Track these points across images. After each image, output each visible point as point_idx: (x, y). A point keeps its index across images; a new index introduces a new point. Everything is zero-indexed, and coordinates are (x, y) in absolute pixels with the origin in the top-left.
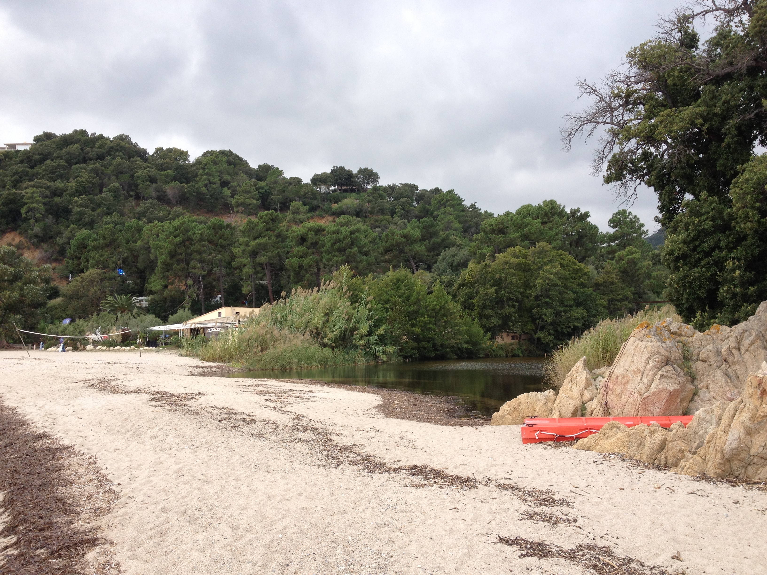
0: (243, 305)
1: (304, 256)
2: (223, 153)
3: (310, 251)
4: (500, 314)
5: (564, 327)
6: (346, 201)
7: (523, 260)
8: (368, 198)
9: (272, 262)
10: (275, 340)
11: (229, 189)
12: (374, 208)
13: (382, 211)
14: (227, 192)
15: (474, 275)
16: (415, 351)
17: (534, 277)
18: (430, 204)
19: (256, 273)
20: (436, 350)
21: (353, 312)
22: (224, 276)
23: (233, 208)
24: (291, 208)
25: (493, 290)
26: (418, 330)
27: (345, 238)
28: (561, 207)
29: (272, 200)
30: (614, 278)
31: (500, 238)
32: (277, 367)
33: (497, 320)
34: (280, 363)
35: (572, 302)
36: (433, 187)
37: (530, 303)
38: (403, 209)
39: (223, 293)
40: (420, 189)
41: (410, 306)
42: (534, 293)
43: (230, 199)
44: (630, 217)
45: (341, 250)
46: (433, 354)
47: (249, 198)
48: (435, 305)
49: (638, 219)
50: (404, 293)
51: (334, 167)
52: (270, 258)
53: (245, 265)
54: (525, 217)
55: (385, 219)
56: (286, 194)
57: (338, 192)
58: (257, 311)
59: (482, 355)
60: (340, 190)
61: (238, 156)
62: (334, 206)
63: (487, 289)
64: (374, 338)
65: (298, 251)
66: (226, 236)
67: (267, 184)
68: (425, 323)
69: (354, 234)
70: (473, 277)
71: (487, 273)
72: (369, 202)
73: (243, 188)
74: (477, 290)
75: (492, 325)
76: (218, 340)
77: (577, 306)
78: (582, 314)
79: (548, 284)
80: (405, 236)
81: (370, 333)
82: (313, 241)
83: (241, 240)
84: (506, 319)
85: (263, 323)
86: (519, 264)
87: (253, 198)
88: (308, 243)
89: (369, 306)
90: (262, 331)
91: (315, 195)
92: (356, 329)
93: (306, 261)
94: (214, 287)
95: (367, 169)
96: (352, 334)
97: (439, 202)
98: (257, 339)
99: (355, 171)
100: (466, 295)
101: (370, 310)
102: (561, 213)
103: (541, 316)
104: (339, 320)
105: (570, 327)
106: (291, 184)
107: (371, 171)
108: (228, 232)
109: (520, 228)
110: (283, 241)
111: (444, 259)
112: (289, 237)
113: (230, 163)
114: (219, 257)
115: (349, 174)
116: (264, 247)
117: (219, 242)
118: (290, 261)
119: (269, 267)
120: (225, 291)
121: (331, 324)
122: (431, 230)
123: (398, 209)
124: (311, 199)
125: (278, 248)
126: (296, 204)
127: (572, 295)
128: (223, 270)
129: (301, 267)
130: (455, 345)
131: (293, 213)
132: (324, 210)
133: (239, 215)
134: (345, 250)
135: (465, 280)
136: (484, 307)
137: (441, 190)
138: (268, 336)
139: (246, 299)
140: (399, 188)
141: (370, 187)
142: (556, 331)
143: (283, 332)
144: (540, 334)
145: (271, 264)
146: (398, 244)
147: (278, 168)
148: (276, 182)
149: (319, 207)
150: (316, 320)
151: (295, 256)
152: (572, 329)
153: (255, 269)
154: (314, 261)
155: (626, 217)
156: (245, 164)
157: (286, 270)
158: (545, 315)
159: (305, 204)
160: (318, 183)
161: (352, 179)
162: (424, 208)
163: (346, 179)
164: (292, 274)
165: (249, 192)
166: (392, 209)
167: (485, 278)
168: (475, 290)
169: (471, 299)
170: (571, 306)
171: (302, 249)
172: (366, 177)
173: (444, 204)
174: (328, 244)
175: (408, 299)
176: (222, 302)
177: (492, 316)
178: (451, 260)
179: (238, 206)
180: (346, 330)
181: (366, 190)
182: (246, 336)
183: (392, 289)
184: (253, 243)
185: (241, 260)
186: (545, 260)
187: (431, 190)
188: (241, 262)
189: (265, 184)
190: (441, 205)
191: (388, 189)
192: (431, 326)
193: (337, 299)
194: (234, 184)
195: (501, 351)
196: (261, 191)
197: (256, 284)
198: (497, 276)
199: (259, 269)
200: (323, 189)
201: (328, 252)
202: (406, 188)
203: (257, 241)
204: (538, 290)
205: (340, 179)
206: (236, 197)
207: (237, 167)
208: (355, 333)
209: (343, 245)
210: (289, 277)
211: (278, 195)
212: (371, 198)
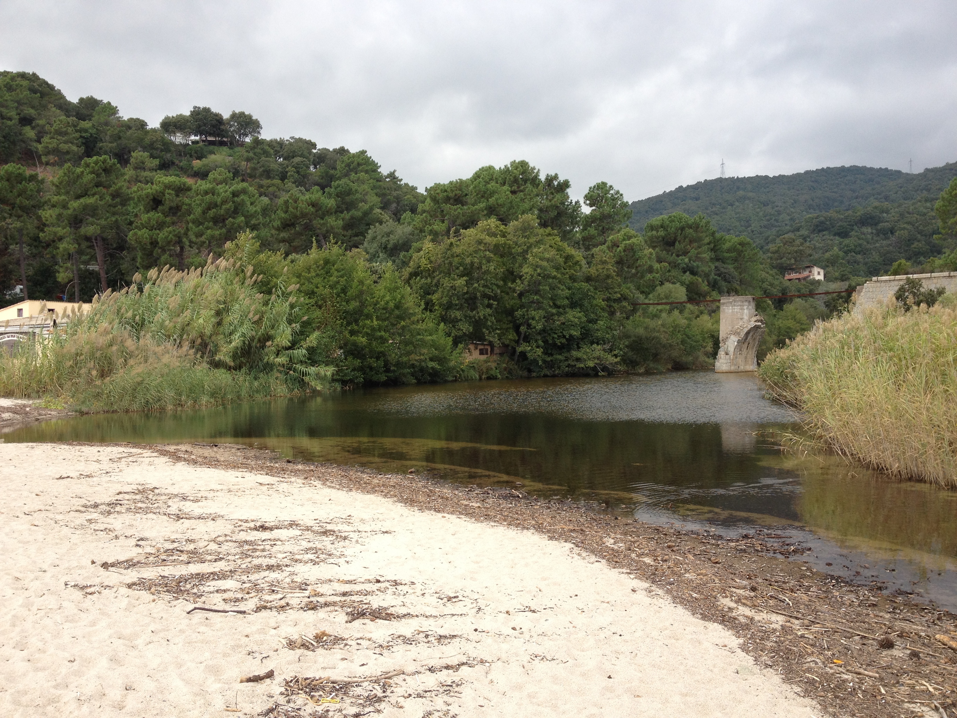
0: (60, 299)
1: (161, 226)
2: (23, 76)
3: (168, 219)
4: (470, 317)
5: (556, 336)
6: (213, 157)
7: (502, 240)
8: (246, 154)
9: (105, 235)
10: (127, 355)
11: (33, 128)
12: (255, 169)
13: (268, 174)
14: (30, 133)
15: (432, 259)
16: (358, 374)
17: (517, 265)
18: (335, 168)
19: (80, 252)
20: (388, 370)
21: (264, 309)
22: (28, 258)
23: (39, 157)
24: (132, 160)
25: (461, 282)
26: (362, 340)
27: (224, 202)
28: (536, 171)
29: (100, 149)
30: (612, 269)
31: (457, 210)
32: (135, 407)
33: (467, 326)
34: (140, 399)
35: (566, 302)
36: (338, 147)
37: (512, 302)
38: (298, 172)
39: (25, 282)
40: (318, 147)
41: (348, 302)
42: (519, 286)
43: (35, 144)
44: (611, 192)
45: (218, 221)
46: (383, 378)
47: (65, 142)
48: (388, 302)
49: (621, 195)
50: (338, 282)
51: (195, 107)
52: (103, 228)
53: (61, 239)
54: (487, 183)
55: (273, 185)
56: (124, 142)
57: (201, 144)
58: (86, 307)
59: (450, 378)
60: (203, 141)
61: (47, 83)
62: (197, 164)
63: (454, 280)
64: (300, 352)
65: (149, 219)
66: (29, 192)
67: (93, 125)
68: (373, 329)
69: (237, 196)
70: (431, 262)
71: (452, 256)
72: (248, 160)
73: (55, 126)
74: (438, 281)
75: (461, 333)
76: (14, 356)
77: (572, 308)
78: (579, 318)
79: (539, 275)
80: (313, 205)
81: (293, 345)
82: (173, 205)
83: (55, 199)
84: (478, 324)
85: (104, 325)
86: (497, 246)
87: (72, 143)
88: (165, 207)
89: (292, 299)
90: (102, 341)
91: (167, 146)
92: (269, 338)
93: (162, 235)
94: (11, 272)
95: (243, 113)
96: (263, 347)
97: (348, 165)
98: (92, 356)
99: (226, 115)
100: (421, 288)
101: (292, 306)
102: (535, 181)
103: (528, 320)
104: (242, 324)
105: (564, 337)
106: (129, 128)
107: (250, 117)
108: (32, 185)
109: (483, 197)
110: (124, 203)
111: (374, 238)
112: (133, 199)
113: (33, 91)
114: (18, 224)
115: (218, 120)
116: (93, 211)
117: (18, 201)
118: (135, 234)
119: (100, 243)
120: (29, 279)
121: (226, 328)
122: (348, 199)
123: (291, 171)
124: (162, 151)
125: (114, 214)
126: (138, 155)
127: (567, 293)
128: (26, 249)
129: (154, 243)
130: (417, 364)
131: (136, 168)
132: (181, 169)
133: (49, 168)
134: (224, 220)
135: (420, 267)
136: (449, 306)
137: (348, 151)
138: (114, 348)
139: (63, 292)
140: (291, 144)
141: (248, 140)
142: (545, 342)
143: (141, 341)
144: (524, 347)
145: (104, 239)
146: (304, 215)
147: (109, 103)
148: (107, 124)
149: (173, 163)
150: (201, 321)
151: (143, 226)
152: (567, 339)
153: (79, 244)
154: (175, 236)
155: (607, 192)
156: (59, 95)
157: (128, 249)
158: (533, 319)
159: (152, 156)
160: (171, 128)
161: (222, 127)
162: (327, 173)
163: (213, 126)
164: (139, 254)
165: (66, 133)
166: (282, 172)
167: (450, 263)
168: (435, 281)
169: (429, 294)
170: (564, 307)
171: (155, 216)
172: (242, 125)
173: (354, 168)
174: (198, 211)
175: (344, 290)
176: (25, 294)
177: (461, 320)
178: (384, 240)
179: (48, 153)
180: (252, 339)
181: (242, 144)
182: (70, 348)
183: (317, 275)
184: (75, 204)
185: (54, 229)
186: (532, 240)
187: (335, 150)
188: (55, 233)
189: (90, 125)
190: (351, 170)
191: (275, 145)
192: (383, 333)
193: (237, 286)
194: (41, 122)
195: (472, 372)
196: (84, 135)
197: (79, 270)
198: (468, 260)
199: (84, 245)
200: (178, 139)
201: (198, 223)
202: (300, 144)
203: (82, 200)
204: (526, 283)
205: (205, 125)
206: (46, 139)
207: (46, 98)
208: (269, 343)
209: (222, 212)
210: (134, 259)
211: (111, 142)
212: (251, 154)
